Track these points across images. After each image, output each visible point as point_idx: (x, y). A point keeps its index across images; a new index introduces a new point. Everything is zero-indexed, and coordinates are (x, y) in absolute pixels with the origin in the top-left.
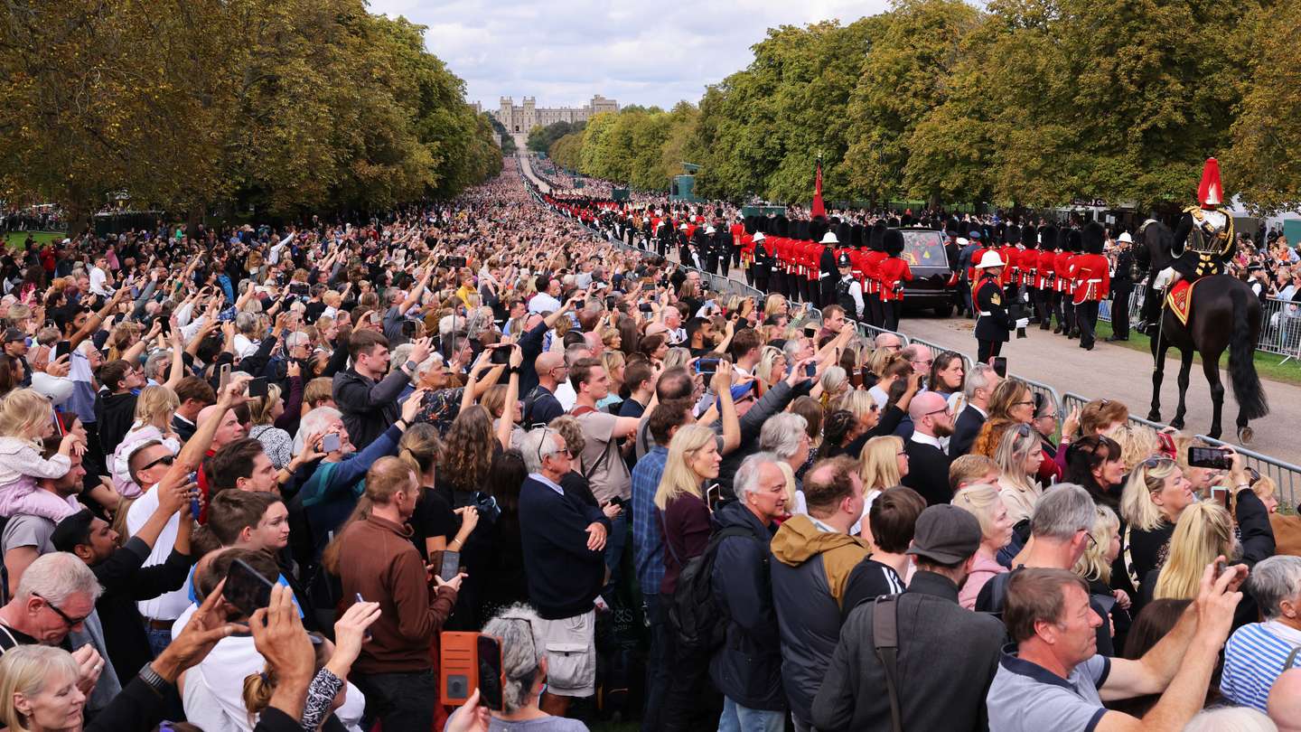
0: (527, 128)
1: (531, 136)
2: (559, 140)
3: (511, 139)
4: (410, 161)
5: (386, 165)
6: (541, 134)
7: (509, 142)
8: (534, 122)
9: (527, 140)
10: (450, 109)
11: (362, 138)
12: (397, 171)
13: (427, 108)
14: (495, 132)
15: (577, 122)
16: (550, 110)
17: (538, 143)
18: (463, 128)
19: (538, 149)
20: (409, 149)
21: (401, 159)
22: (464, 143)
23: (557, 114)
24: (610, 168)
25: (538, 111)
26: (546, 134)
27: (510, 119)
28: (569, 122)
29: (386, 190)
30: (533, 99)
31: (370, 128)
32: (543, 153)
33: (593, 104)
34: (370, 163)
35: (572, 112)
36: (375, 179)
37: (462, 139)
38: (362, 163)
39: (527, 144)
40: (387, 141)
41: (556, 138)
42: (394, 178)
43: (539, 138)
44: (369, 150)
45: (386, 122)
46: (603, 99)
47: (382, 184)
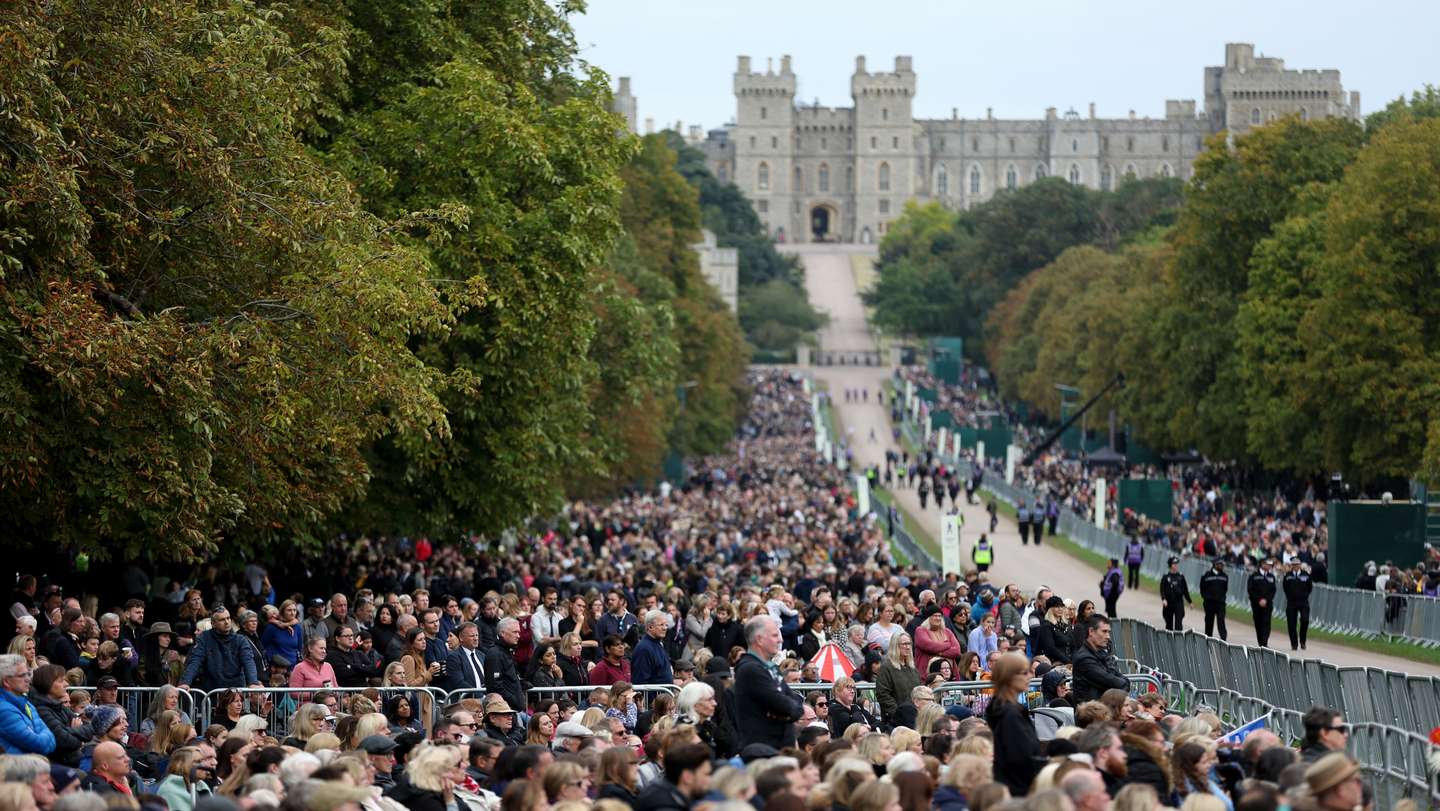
0: (868, 215)
1: (892, 254)
2: (1038, 279)
3: (790, 271)
4: (314, 301)
5: (194, 315)
6: (941, 246)
7: (776, 289)
8: (907, 182)
9: (868, 279)
10: (505, 68)
11: (70, 177)
12: (247, 348)
13: (387, 60)
14: (709, 238)
15: (1131, 186)
16: (994, 126)
17: (934, 292)
18: (565, 165)
19: (928, 328)
20: (315, 234)
21: (271, 283)
22: (574, 244)
23: (1027, 144)
24: (1312, 412)
25: (931, 128)
26: (969, 245)
27: (781, 171)
28: (1094, 184)
29: (187, 442)
30: (904, 66)
31: (110, 120)
32: (950, 345)
33: (1215, 93)
34: (111, 307)
35: (1104, 130)
36: (137, 389)
37: (561, 222)
38: (72, 300)
39: (869, 299)
40: (201, 195)
41: (1023, 267)
42: (227, 375)
43: (936, 266)
44: (102, 239)
45: (194, 97)
46: (1267, 65)
47: (168, 416)
